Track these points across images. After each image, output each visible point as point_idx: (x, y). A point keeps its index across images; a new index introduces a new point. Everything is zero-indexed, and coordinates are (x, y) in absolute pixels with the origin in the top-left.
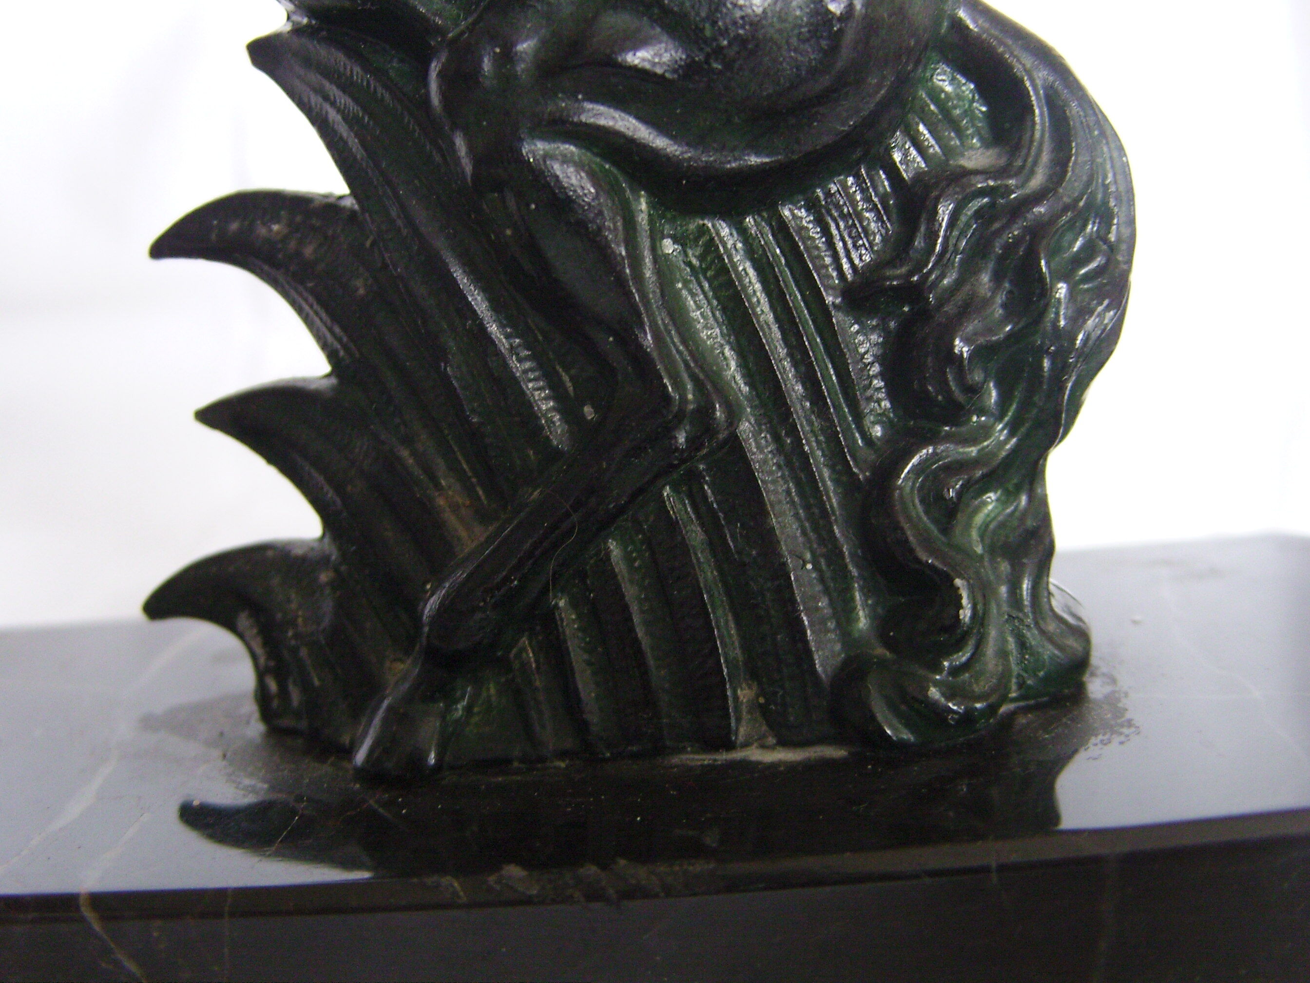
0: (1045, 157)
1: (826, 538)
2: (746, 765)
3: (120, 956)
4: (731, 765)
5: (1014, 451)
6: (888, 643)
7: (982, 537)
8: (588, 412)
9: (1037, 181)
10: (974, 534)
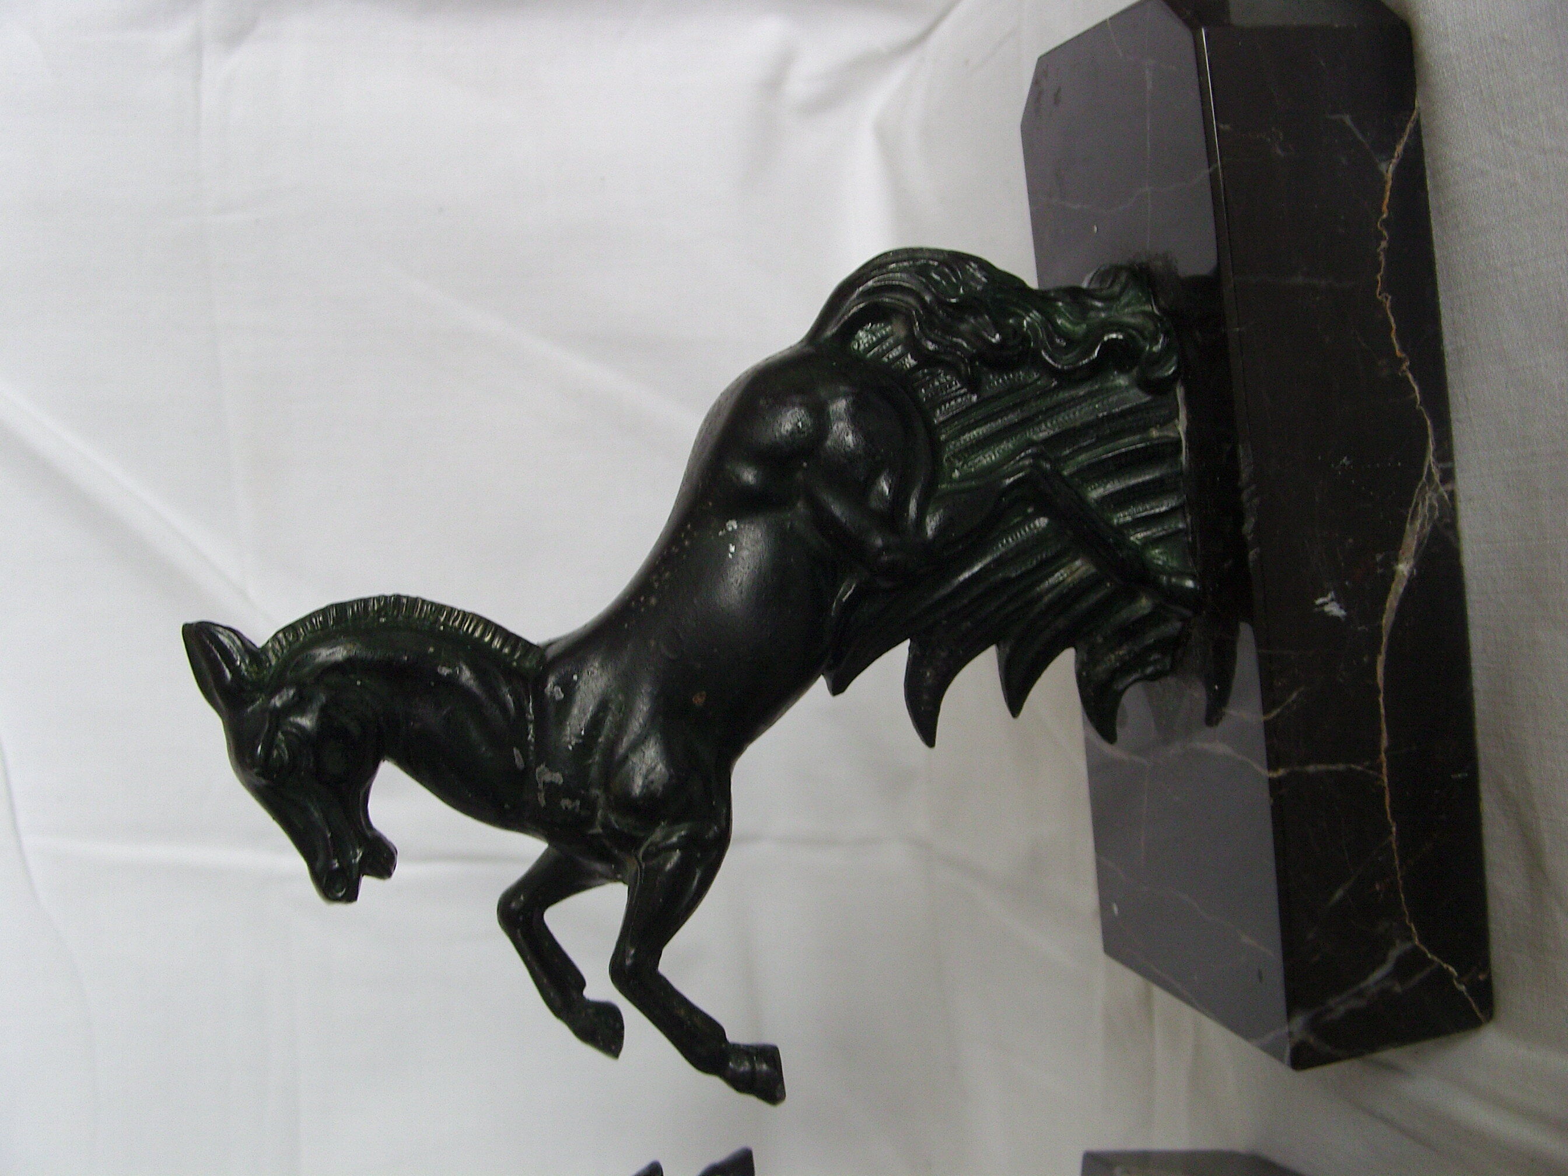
0: (898, 296)
1: (1084, 398)
2: (1188, 433)
3: (1290, 700)
4: (1188, 439)
5: (1038, 311)
6: (1131, 369)
7: (1078, 324)
8: (1030, 510)
9: (911, 300)
10: (1077, 329)
